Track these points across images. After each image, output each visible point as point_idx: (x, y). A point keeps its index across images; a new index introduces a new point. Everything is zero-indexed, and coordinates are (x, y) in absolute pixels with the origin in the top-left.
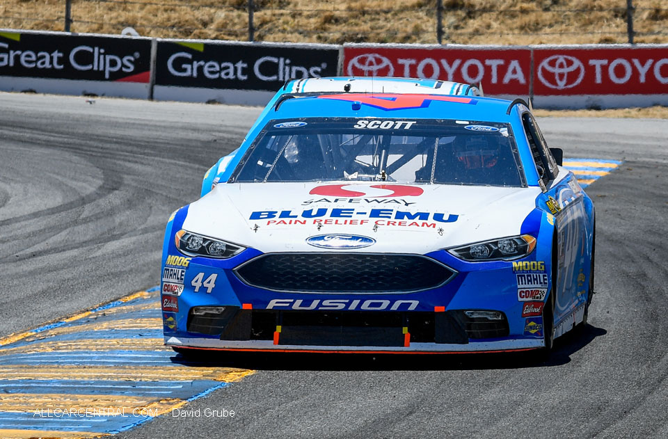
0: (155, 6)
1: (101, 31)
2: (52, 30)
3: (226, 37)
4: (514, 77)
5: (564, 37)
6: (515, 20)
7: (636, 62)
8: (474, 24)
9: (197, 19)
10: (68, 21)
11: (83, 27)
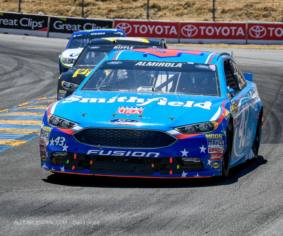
0: (50, 5)
1: (32, 13)
2: (15, 12)
3: (75, 16)
4: (173, 32)
5: (191, 18)
6: (174, 12)
7: (215, 28)
8: (160, 13)
9: (65, 9)
10: (20, 9)
11: (26, 11)
